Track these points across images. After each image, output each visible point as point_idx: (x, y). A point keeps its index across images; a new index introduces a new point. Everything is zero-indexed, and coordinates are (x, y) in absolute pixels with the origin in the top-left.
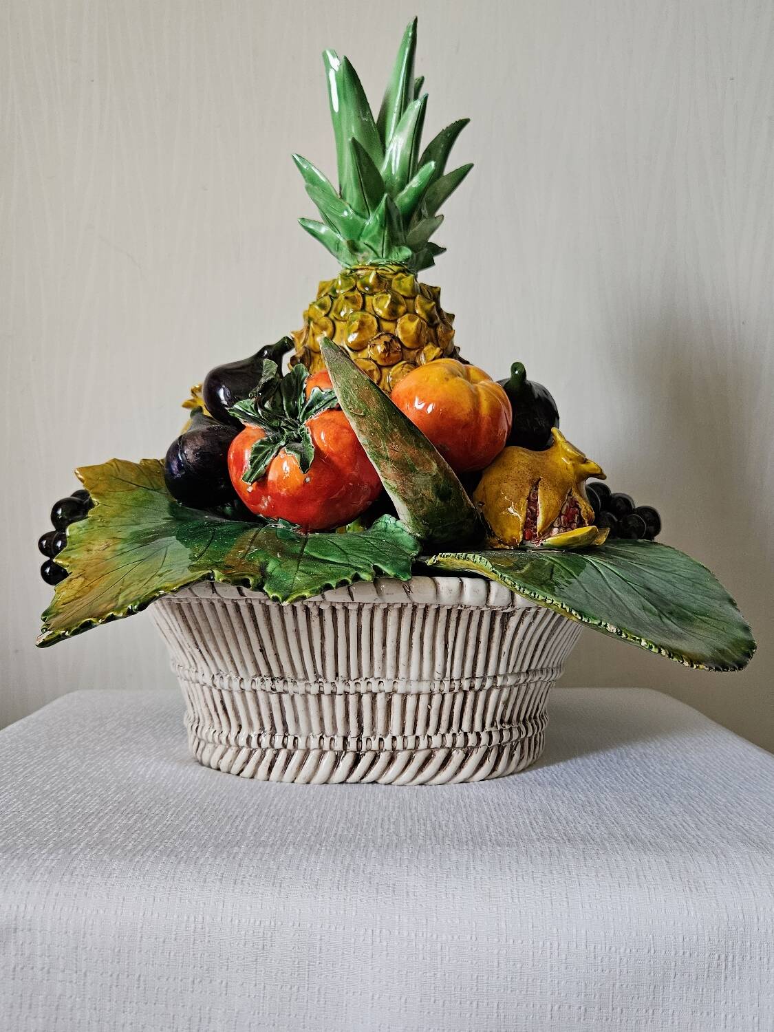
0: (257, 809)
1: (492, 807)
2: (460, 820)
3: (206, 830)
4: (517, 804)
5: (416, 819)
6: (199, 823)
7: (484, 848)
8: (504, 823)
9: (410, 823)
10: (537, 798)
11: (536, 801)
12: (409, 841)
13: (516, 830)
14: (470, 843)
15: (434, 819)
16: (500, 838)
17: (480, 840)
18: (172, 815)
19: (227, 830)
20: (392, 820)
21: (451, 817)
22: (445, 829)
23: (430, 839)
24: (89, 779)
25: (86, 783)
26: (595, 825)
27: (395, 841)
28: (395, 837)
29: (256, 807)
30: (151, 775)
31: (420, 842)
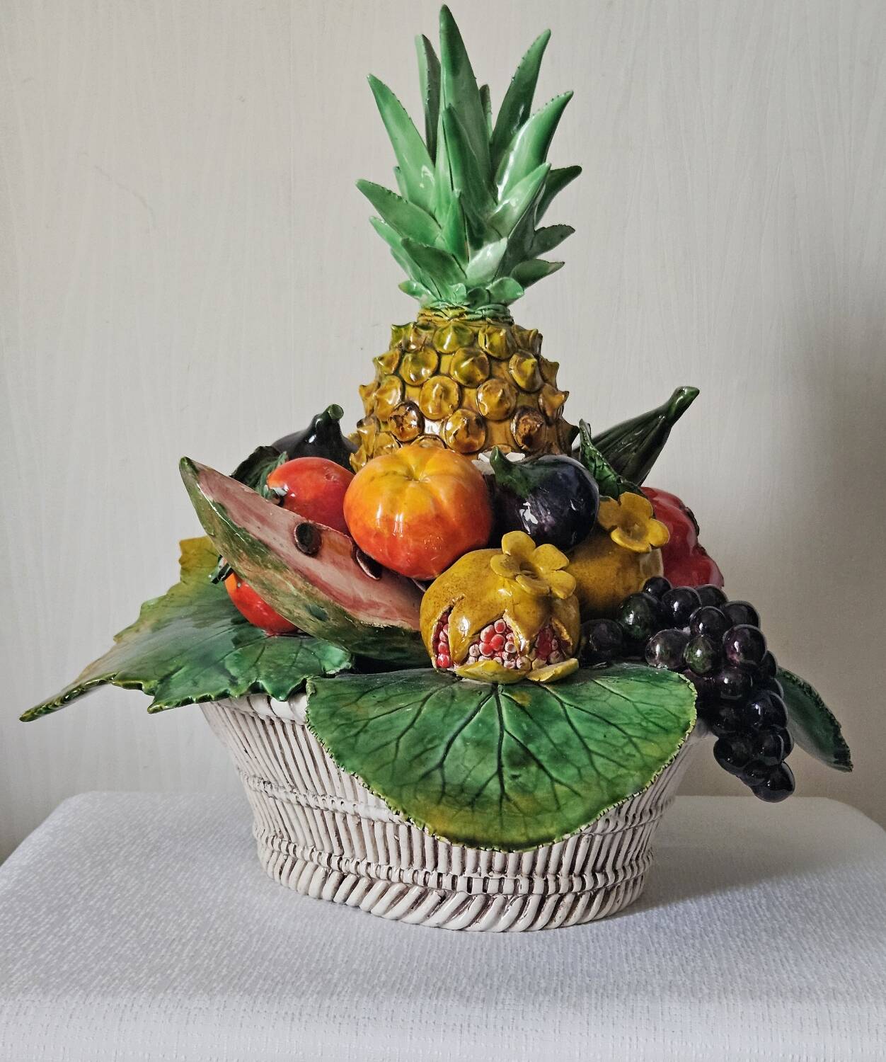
0: (343, 938)
1: (590, 938)
2: (554, 950)
3: (296, 956)
4: (616, 935)
5: (509, 949)
6: (288, 949)
7: (574, 978)
8: (600, 954)
9: (503, 952)
10: (639, 929)
11: (637, 932)
12: (500, 971)
13: (609, 961)
14: (561, 974)
15: (528, 948)
16: (592, 968)
17: (571, 971)
18: (257, 942)
19: (317, 957)
20: (485, 950)
21: (547, 948)
22: (537, 959)
23: (522, 970)
24: (156, 903)
25: (154, 907)
26: (691, 957)
27: (486, 971)
28: (486, 967)
29: (342, 935)
30: (223, 900)
31: (511, 972)
